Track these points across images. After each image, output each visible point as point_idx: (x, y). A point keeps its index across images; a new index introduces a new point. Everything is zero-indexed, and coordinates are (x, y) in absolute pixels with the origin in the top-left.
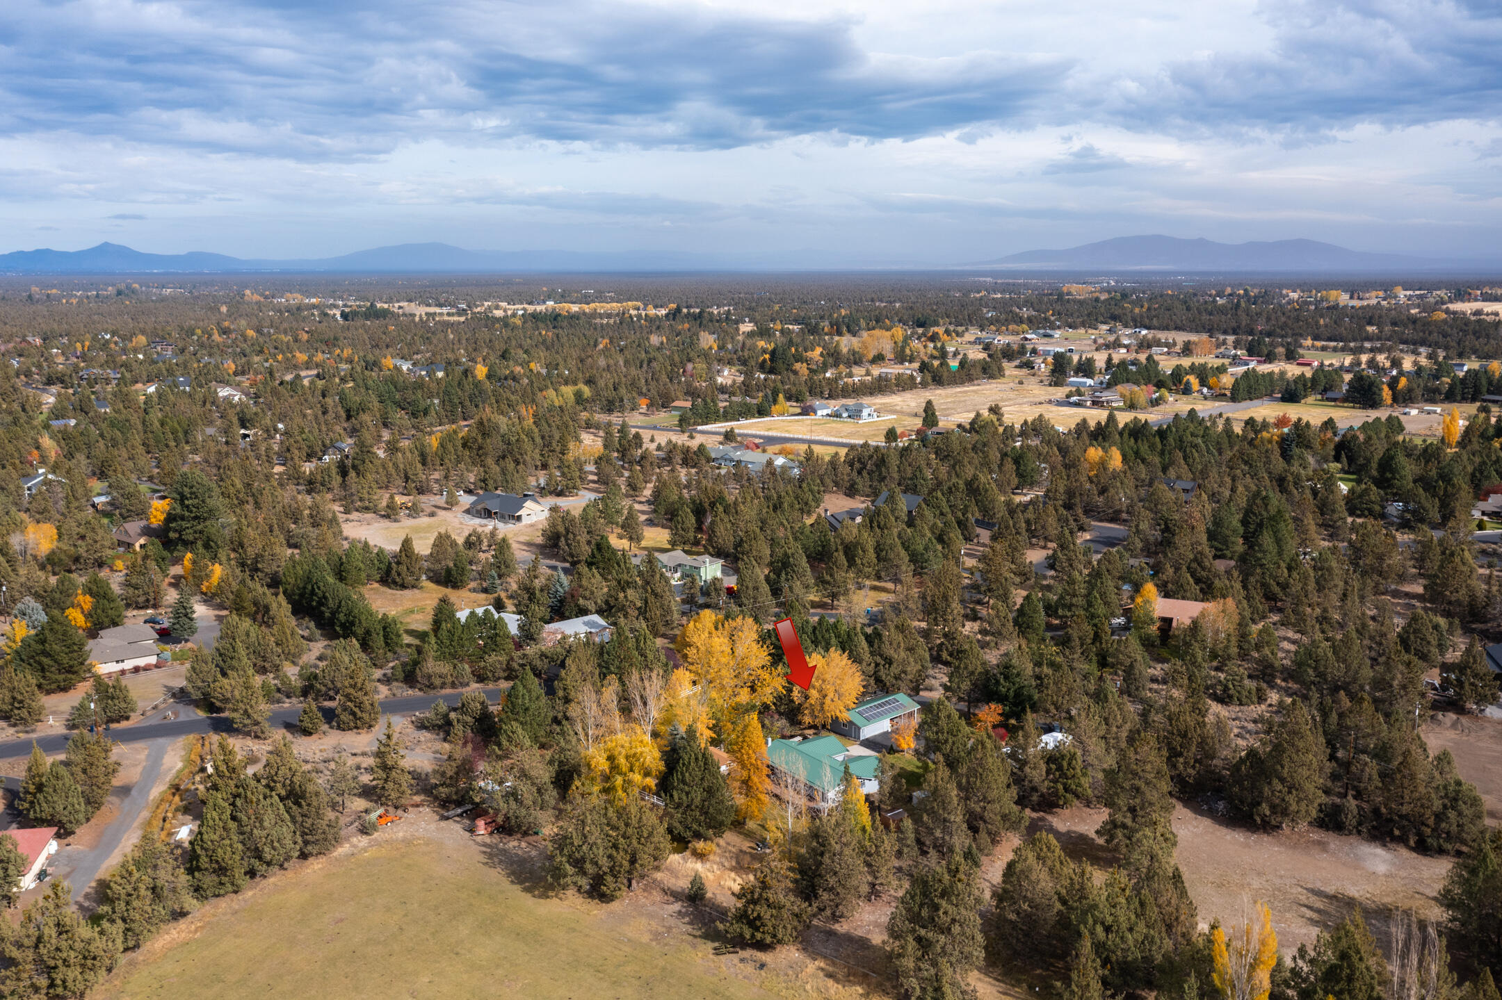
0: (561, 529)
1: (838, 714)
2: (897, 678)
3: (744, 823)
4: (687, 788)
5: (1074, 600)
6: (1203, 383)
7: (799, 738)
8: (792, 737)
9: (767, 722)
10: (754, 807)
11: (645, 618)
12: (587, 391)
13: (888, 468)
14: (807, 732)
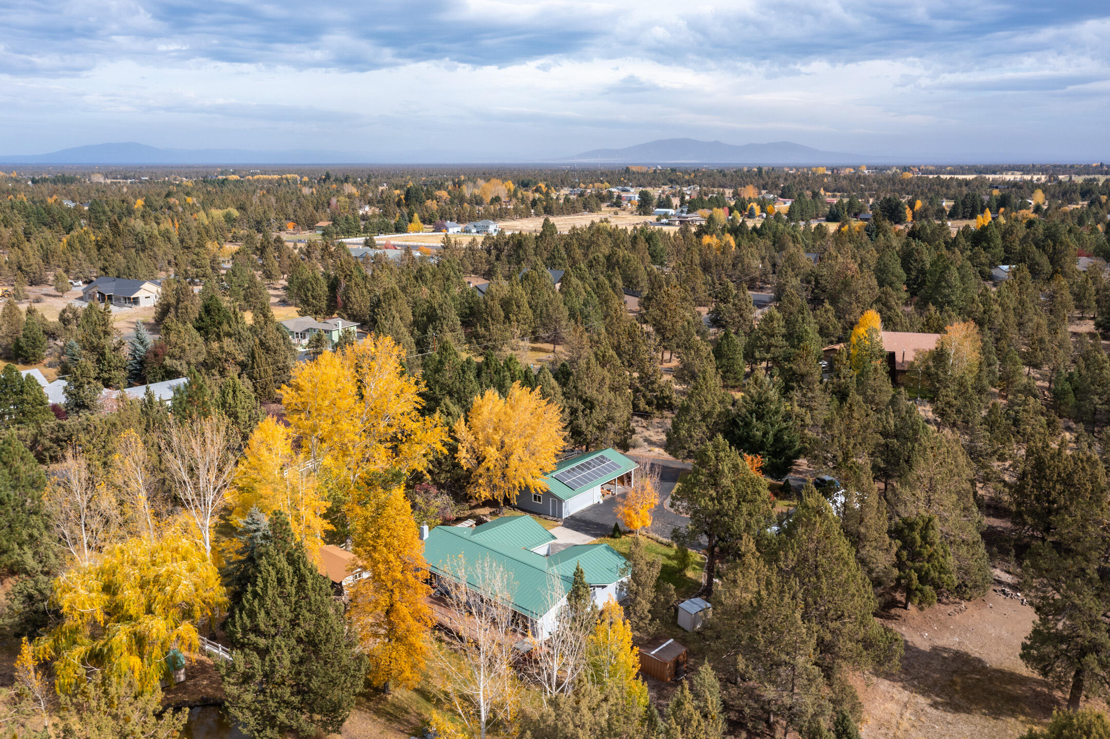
0: (173, 301)
1: (530, 481)
2: (602, 428)
3: (385, 689)
4: (262, 642)
5: (773, 341)
6: (763, 210)
7: (471, 522)
8: (459, 520)
9: (419, 500)
10: (404, 663)
11: (251, 377)
12: (235, 213)
13: (525, 251)
14: (480, 511)
